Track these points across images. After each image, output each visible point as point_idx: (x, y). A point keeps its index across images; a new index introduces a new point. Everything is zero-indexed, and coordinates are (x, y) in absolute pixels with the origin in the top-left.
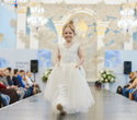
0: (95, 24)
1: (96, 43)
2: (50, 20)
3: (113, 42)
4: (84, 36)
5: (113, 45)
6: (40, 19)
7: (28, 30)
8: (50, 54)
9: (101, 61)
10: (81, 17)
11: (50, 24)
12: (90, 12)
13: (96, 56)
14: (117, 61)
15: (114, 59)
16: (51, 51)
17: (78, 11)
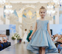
0: (36, 12)
2: (15, 11)
4: (31, 18)
6: (10, 10)
8: (15, 27)
10: (29, 9)
11: (15, 13)
12: (33, 7)
16: (16, 25)
17: (28, 6)
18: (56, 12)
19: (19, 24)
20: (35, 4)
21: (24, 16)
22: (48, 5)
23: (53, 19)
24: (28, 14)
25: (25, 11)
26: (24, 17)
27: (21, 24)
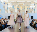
0: (24, 7)
2: (13, 6)
7: (8, 9)
10: (21, 5)
11: (13, 7)
19: (15, 13)
22: (31, 3)
23: (33, 11)
24: (20, 8)
25: (18, 6)
27: (16, 13)
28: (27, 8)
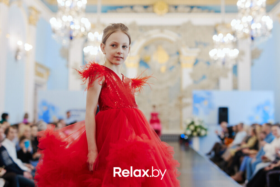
0: (178, 53)
1: (180, 80)
3: (204, 77)
4: (163, 69)
5: (205, 82)
9: (187, 105)
10: (158, 43)
12: (172, 36)
13: (180, 98)
14: (210, 106)
15: (205, 103)
17: (155, 34)
18: (242, 53)
20: (177, 28)
21: (143, 63)
22: (216, 32)
23: (230, 75)
24: (154, 58)
25: (146, 47)
26: (143, 68)
28: (196, 62)
